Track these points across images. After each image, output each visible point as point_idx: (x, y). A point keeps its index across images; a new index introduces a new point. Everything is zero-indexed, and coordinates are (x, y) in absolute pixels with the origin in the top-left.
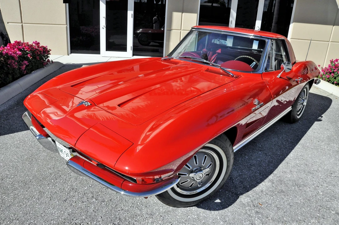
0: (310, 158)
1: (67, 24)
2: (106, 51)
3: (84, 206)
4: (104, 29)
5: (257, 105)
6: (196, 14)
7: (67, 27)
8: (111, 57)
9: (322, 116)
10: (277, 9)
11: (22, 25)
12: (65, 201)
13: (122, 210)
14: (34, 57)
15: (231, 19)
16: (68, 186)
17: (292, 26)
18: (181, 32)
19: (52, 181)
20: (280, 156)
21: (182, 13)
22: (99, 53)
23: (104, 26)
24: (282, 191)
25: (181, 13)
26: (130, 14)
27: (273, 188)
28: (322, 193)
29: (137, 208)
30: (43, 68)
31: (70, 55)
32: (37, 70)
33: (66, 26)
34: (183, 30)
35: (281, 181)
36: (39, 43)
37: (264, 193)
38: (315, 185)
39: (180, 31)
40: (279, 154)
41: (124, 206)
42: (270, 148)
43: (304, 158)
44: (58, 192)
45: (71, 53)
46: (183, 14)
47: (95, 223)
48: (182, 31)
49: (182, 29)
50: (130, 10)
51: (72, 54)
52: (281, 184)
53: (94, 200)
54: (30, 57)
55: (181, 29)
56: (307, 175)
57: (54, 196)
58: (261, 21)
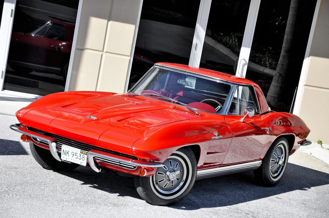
6: (134, 26)
9: (311, 187)
10: (291, 22)
15: (195, 41)
17: (307, 62)
18: (102, 55)
21: (109, 20)
25: (106, 21)
34: (106, 52)
39: (101, 53)
46: (110, 23)
48: (105, 55)
49: (105, 50)
55: (103, 51)
58: (249, 50)
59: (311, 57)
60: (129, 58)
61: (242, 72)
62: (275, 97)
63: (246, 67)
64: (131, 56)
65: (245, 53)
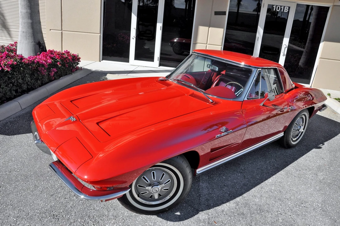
0: (287, 185)
1: (100, 33)
2: (135, 60)
3: (65, 202)
4: (133, 39)
5: (224, 132)
6: (223, 29)
7: (100, 36)
8: (139, 66)
9: (324, 143)
11: (62, 32)
12: (52, 195)
13: (94, 209)
14: (63, 65)
15: (257, 35)
16: (59, 183)
17: (322, 45)
18: (206, 46)
19: (48, 178)
20: (257, 180)
21: (209, 27)
22: (128, 62)
23: (134, 37)
24: (243, 214)
25: (208, 28)
26: (159, 26)
27: (235, 210)
28: (281, 221)
29: (106, 210)
30: (72, 74)
31: (101, 61)
32: (65, 76)
33: (100, 34)
35: (246, 204)
36: (69, 52)
37: (225, 213)
38: (279, 212)
39: (206, 45)
40: (257, 178)
41: (97, 206)
42: (251, 172)
43: (281, 185)
44: (48, 188)
45: (103, 59)
46: (210, 28)
47: (69, 216)
48: (208, 45)
49: (208, 43)
50: (159, 23)
51: (104, 61)
52: (245, 207)
53: (75, 198)
54: (60, 65)
55: (207, 44)
56: (276, 202)
57: (45, 191)
58: (289, 39)
59: (324, 42)
60: (221, 46)
61: (284, 52)
62: (303, 63)
63: (286, 49)
64: (222, 45)
65: (286, 41)
